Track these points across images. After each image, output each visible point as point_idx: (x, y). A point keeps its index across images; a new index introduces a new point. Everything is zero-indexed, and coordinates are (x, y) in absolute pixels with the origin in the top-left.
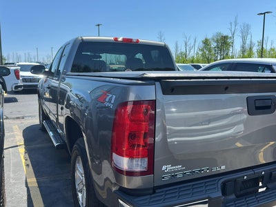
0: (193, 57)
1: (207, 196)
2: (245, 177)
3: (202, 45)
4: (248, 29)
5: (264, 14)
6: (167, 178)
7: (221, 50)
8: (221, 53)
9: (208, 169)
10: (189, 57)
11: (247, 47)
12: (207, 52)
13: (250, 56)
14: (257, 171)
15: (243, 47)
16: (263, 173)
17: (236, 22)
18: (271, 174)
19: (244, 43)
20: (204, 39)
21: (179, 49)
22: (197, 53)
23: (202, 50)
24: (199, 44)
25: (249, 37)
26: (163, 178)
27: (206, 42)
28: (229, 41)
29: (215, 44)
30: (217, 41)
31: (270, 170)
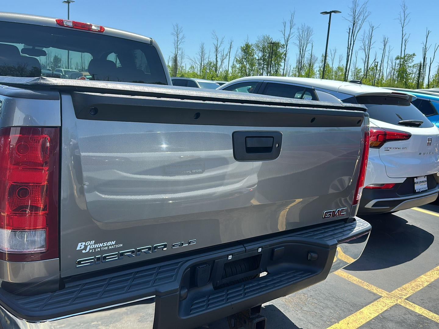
0: (227, 71)
1: (152, 289)
2: (230, 257)
3: (240, 54)
4: (308, 35)
5: (330, 13)
6: (86, 263)
7: (268, 65)
8: (267, 68)
9: (165, 246)
10: (221, 71)
11: (306, 61)
12: (248, 66)
13: (308, 76)
14: (249, 247)
15: (300, 62)
16: (260, 250)
17: (291, 22)
18: (273, 251)
19: (302, 56)
20: (243, 45)
21: (206, 56)
22: (234, 67)
23: (241, 62)
24: (237, 52)
25: (309, 47)
26: (79, 263)
27: (247, 50)
28: (281, 50)
29: (260, 55)
30: (263, 50)
31: (271, 245)
